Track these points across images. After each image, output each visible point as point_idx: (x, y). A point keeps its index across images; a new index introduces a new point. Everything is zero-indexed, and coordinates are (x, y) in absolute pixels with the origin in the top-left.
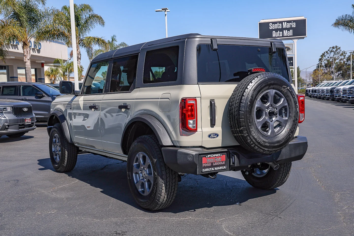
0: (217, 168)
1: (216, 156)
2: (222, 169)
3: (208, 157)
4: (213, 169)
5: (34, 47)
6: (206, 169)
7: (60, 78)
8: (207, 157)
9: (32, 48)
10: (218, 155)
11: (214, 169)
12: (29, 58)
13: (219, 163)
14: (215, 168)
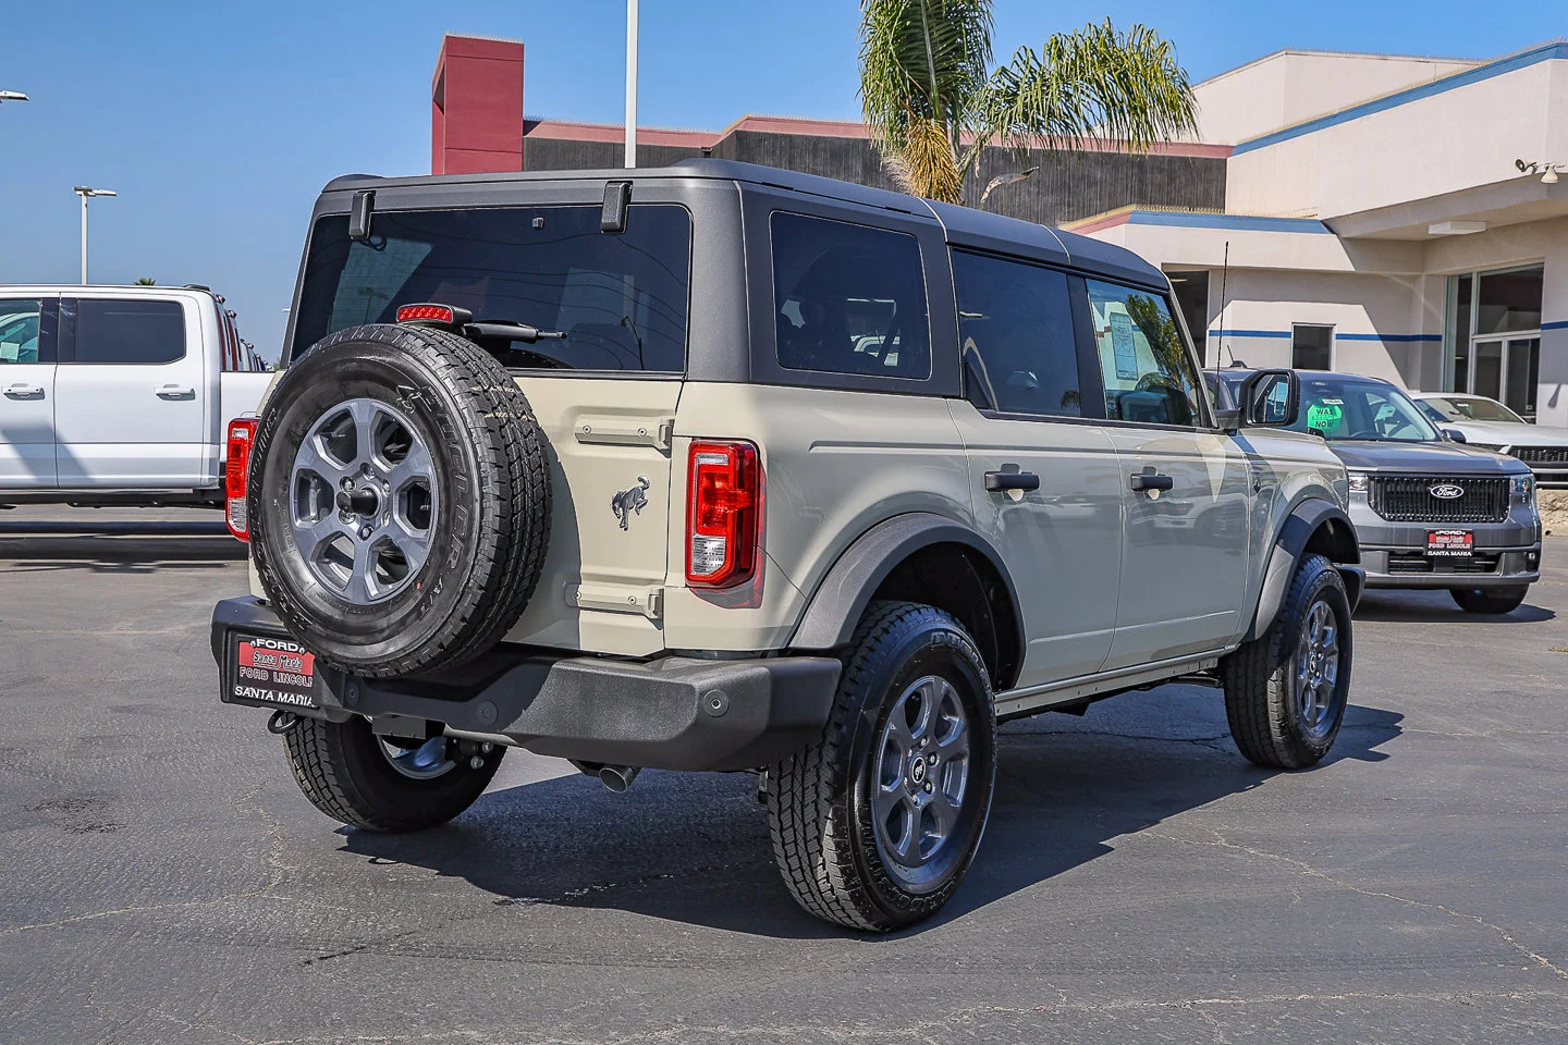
0: (286, 695)
1: (282, 649)
2: (302, 706)
3: (258, 645)
4: (270, 695)
6: (247, 689)
8: (253, 643)
10: (292, 647)
11: (276, 696)
13: (296, 681)
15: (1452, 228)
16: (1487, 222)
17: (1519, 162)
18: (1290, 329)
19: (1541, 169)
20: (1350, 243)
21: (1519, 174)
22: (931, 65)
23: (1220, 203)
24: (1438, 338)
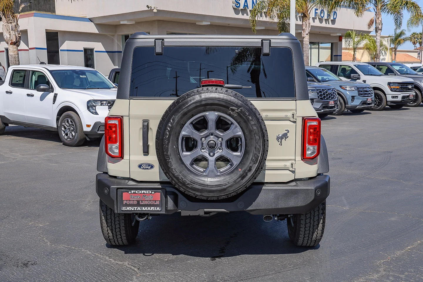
0: (146, 208)
2: (154, 211)
3: (132, 193)
4: (139, 209)
5: (328, 17)
6: (128, 208)
7: (384, 52)
8: (130, 192)
9: (325, 18)
11: (141, 209)
12: (307, 33)
13: (150, 203)
14: (143, 208)
15: (127, 22)
16: (135, 21)
17: (147, 6)
18: (83, 49)
19: (153, 8)
20: (97, 25)
21: (148, 9)
23: (54, 11)
24: (121, 52)
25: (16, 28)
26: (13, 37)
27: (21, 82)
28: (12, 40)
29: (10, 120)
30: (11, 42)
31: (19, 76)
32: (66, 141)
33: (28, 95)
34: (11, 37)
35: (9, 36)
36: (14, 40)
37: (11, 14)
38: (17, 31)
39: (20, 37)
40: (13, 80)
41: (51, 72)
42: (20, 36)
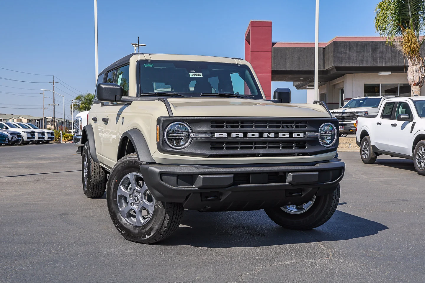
22: (410, 13)
25: (421, 69)
26: (416, 78)
27: (390, 114)
28: (415, 81)
29: (379, 150)
30: (414, 83)
31: (389, 108)
32: (419, 170)
33: (393, 125)
34: (414, 79)
35: (413, 77)
36: (417, 81)
37: (416, 57)
38: (421, 72)
39: (423, 78)
40: (384, 112)
41: (415, 102)
42: (424, 76)
